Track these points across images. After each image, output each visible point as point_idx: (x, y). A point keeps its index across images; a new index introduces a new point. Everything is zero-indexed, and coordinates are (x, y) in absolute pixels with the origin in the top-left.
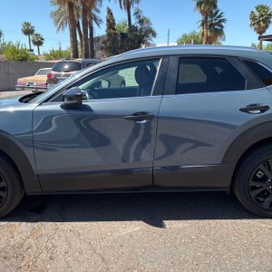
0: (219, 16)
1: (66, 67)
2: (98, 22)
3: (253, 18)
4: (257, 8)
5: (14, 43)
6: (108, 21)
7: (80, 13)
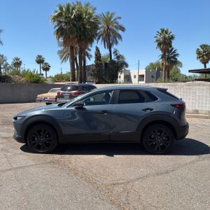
0: (174, 52)
1: (69, 88)
2: (90, 57)
3: (199, 53)
4: (201, 47)
5: (32, 70)
6: (96, 55)
7: (78, 52)
